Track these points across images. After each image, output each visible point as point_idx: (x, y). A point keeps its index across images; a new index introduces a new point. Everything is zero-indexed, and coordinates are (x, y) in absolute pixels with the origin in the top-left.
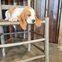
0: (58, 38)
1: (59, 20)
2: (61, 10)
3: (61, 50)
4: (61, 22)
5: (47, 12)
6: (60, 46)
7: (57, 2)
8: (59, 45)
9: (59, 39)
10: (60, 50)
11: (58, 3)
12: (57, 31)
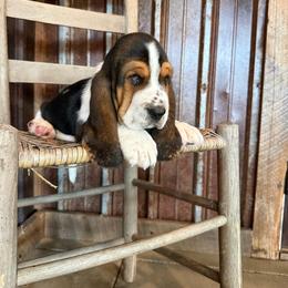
0: (254, 202)
1: (253, 128)
2: (261, 89)
3: (266, 253)
4: (262, 136)
5: (204, 96)
6: (264, 239)
7: (244, 61)
8: (259, 232)
9: (256, 209)
10: (263, 256)
11: (248, 62)
12: (250, 176)
